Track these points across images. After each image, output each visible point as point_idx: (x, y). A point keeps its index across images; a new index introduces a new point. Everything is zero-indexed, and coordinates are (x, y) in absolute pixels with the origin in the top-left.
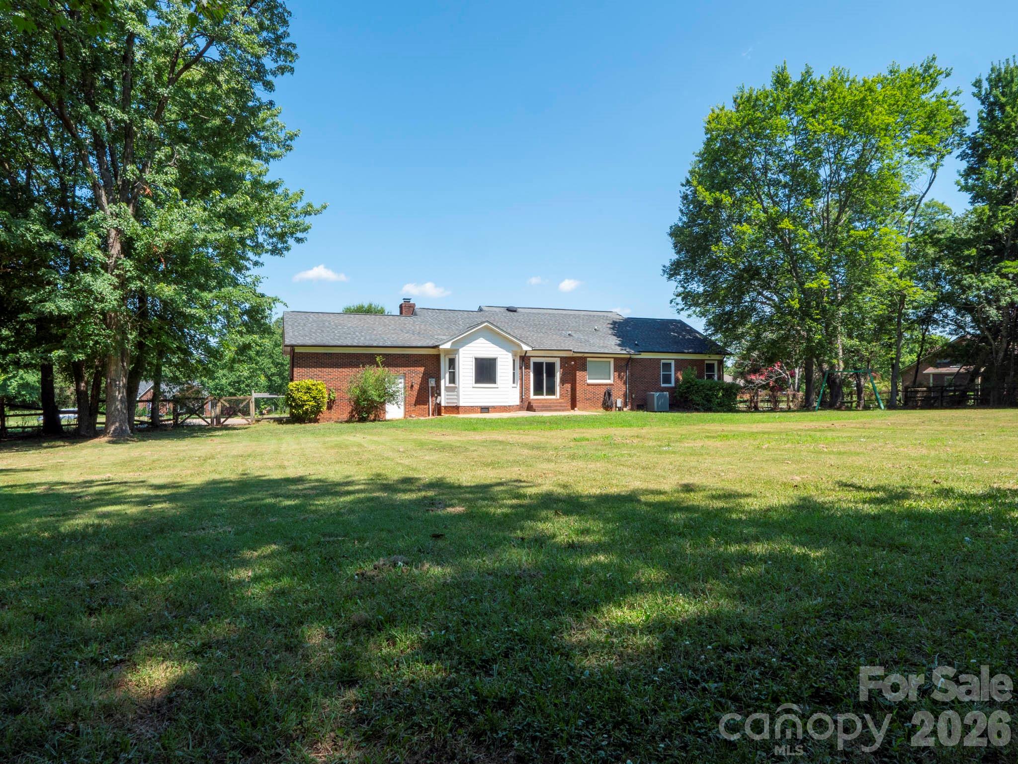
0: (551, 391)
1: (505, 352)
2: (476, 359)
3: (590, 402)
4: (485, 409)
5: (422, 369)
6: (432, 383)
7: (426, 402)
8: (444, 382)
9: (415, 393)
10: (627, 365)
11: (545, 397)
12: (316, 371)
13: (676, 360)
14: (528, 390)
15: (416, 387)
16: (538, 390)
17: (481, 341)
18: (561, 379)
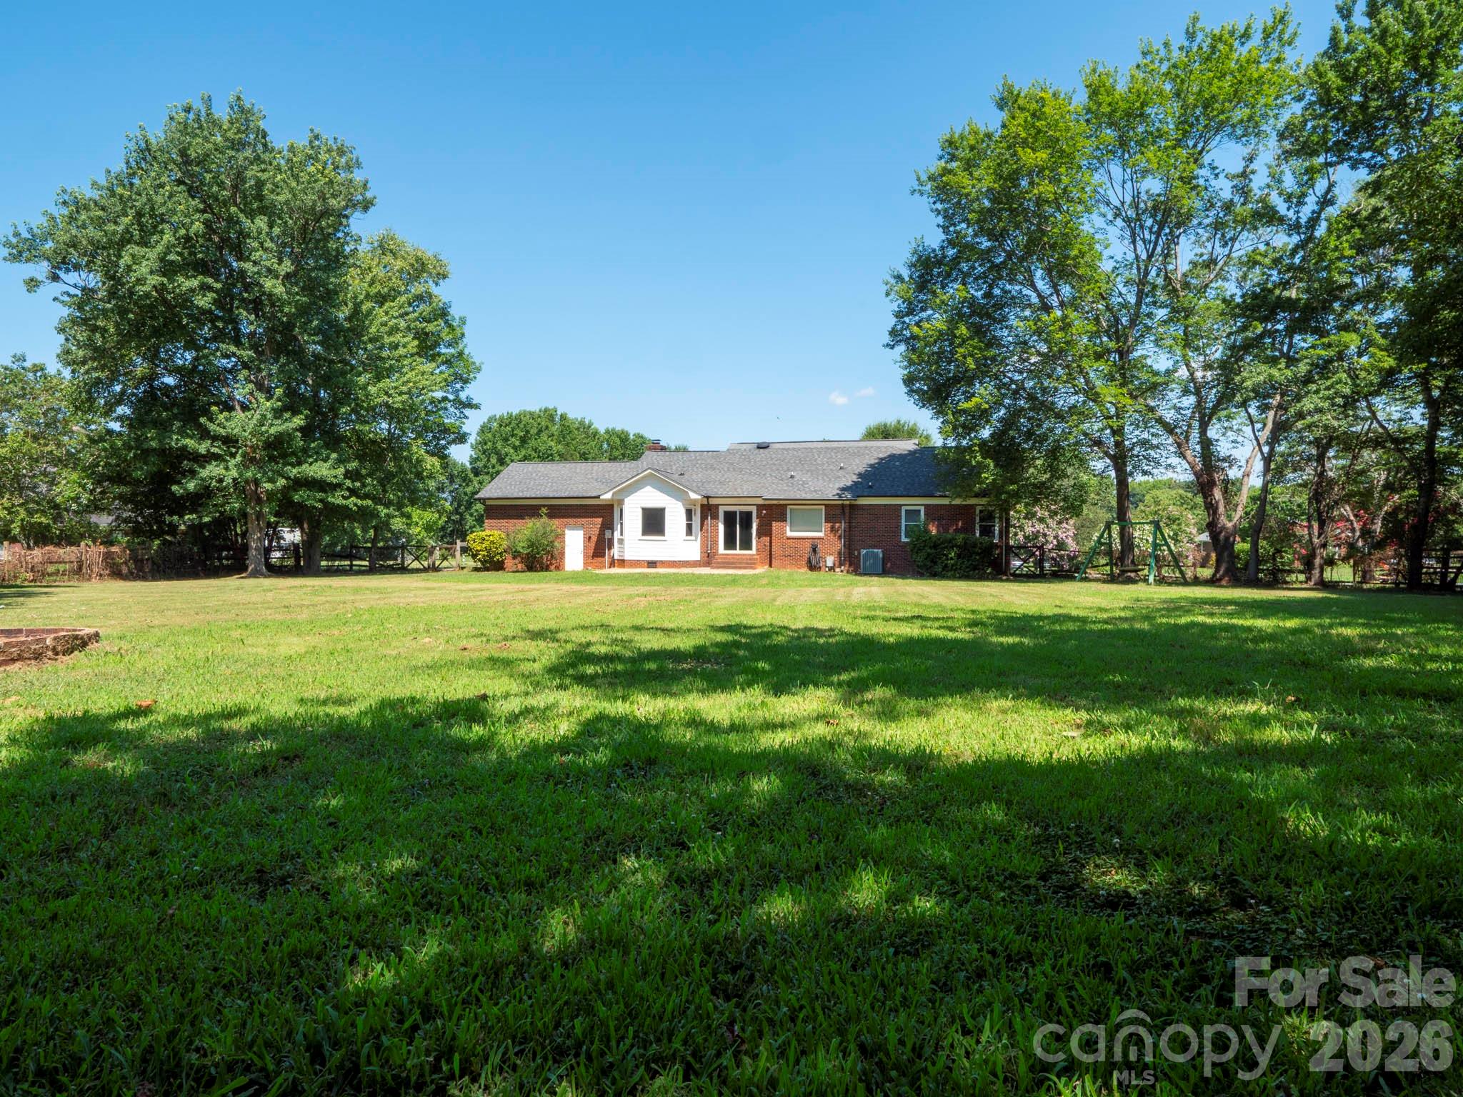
0: (746, 544)
1: (674, 501)
2: (644, 510)
3: (791, 559)
4: (652, 564)
5: (600, 520)
6: (608, 534)
7: (603, 556)
8: (617, 535)
9: (593, 545)
10: (843, 513)
11: (738, 551)
12: (504, 522)
13: (927, 506)
14: (715, 542)
15: (594, 539)
16: (730, 543)
17: (648, 489)
18: (758, 531)
